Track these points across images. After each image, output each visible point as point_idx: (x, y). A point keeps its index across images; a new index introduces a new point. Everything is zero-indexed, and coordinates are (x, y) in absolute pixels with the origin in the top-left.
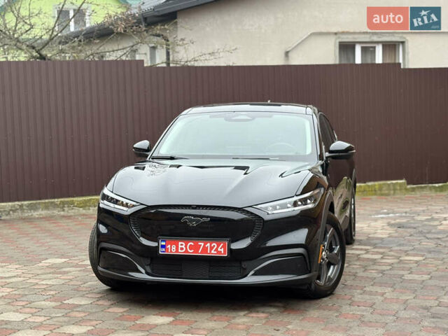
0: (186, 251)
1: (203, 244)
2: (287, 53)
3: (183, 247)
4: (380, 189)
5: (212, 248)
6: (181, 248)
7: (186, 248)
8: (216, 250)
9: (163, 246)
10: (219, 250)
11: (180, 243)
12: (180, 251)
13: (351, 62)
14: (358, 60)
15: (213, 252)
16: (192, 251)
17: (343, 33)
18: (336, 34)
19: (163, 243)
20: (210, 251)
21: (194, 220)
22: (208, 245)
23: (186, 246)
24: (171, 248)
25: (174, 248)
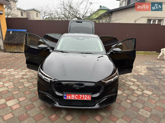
0: (75, 98)
1: (81, 96)
2: (135, 21)
3: (74, 96)
4: (149, 53)
5: (85, 97)
6: (73, 97)
7: (75, 97)
8: (87, 98)
9: (65, 96)
10: (88, 98)
11: (72, 95)
12: (72, 98)
13: (150, 23)
14: (152, 23)
15: (85, 98)
16: (77, 98)
17: (149, 17)
18: (147, 17)
19: (65, 95)
20: (84, 98)
21: (78, 87)
22: (84, 96)
23: (75, 96)
24: (69, 97)
25: (70, 97)
